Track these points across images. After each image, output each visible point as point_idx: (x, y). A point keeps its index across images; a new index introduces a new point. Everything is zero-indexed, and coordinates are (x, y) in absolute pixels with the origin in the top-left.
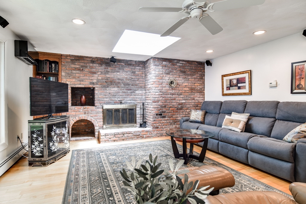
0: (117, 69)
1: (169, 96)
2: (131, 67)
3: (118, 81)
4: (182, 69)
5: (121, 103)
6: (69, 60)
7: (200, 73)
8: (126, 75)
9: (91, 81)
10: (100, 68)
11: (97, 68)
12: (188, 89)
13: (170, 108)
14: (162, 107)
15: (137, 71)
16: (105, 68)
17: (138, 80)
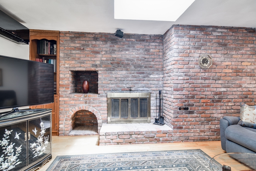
0: (125, 47)
1: (200, 81)
2: (144, 43)
3: (126, 62)
4: (221, 41)
5: (130, 90)
6: (68, 38)
7: (252, 45)
8: (138, 54)
9: (94, 63)
10: (104, 46)
11: (101, 46)
12: (231, 71)
13: (201, 100)
14: (188, 97)
15: (152, 49)
16: (111, 46)
17: (153, 61)
